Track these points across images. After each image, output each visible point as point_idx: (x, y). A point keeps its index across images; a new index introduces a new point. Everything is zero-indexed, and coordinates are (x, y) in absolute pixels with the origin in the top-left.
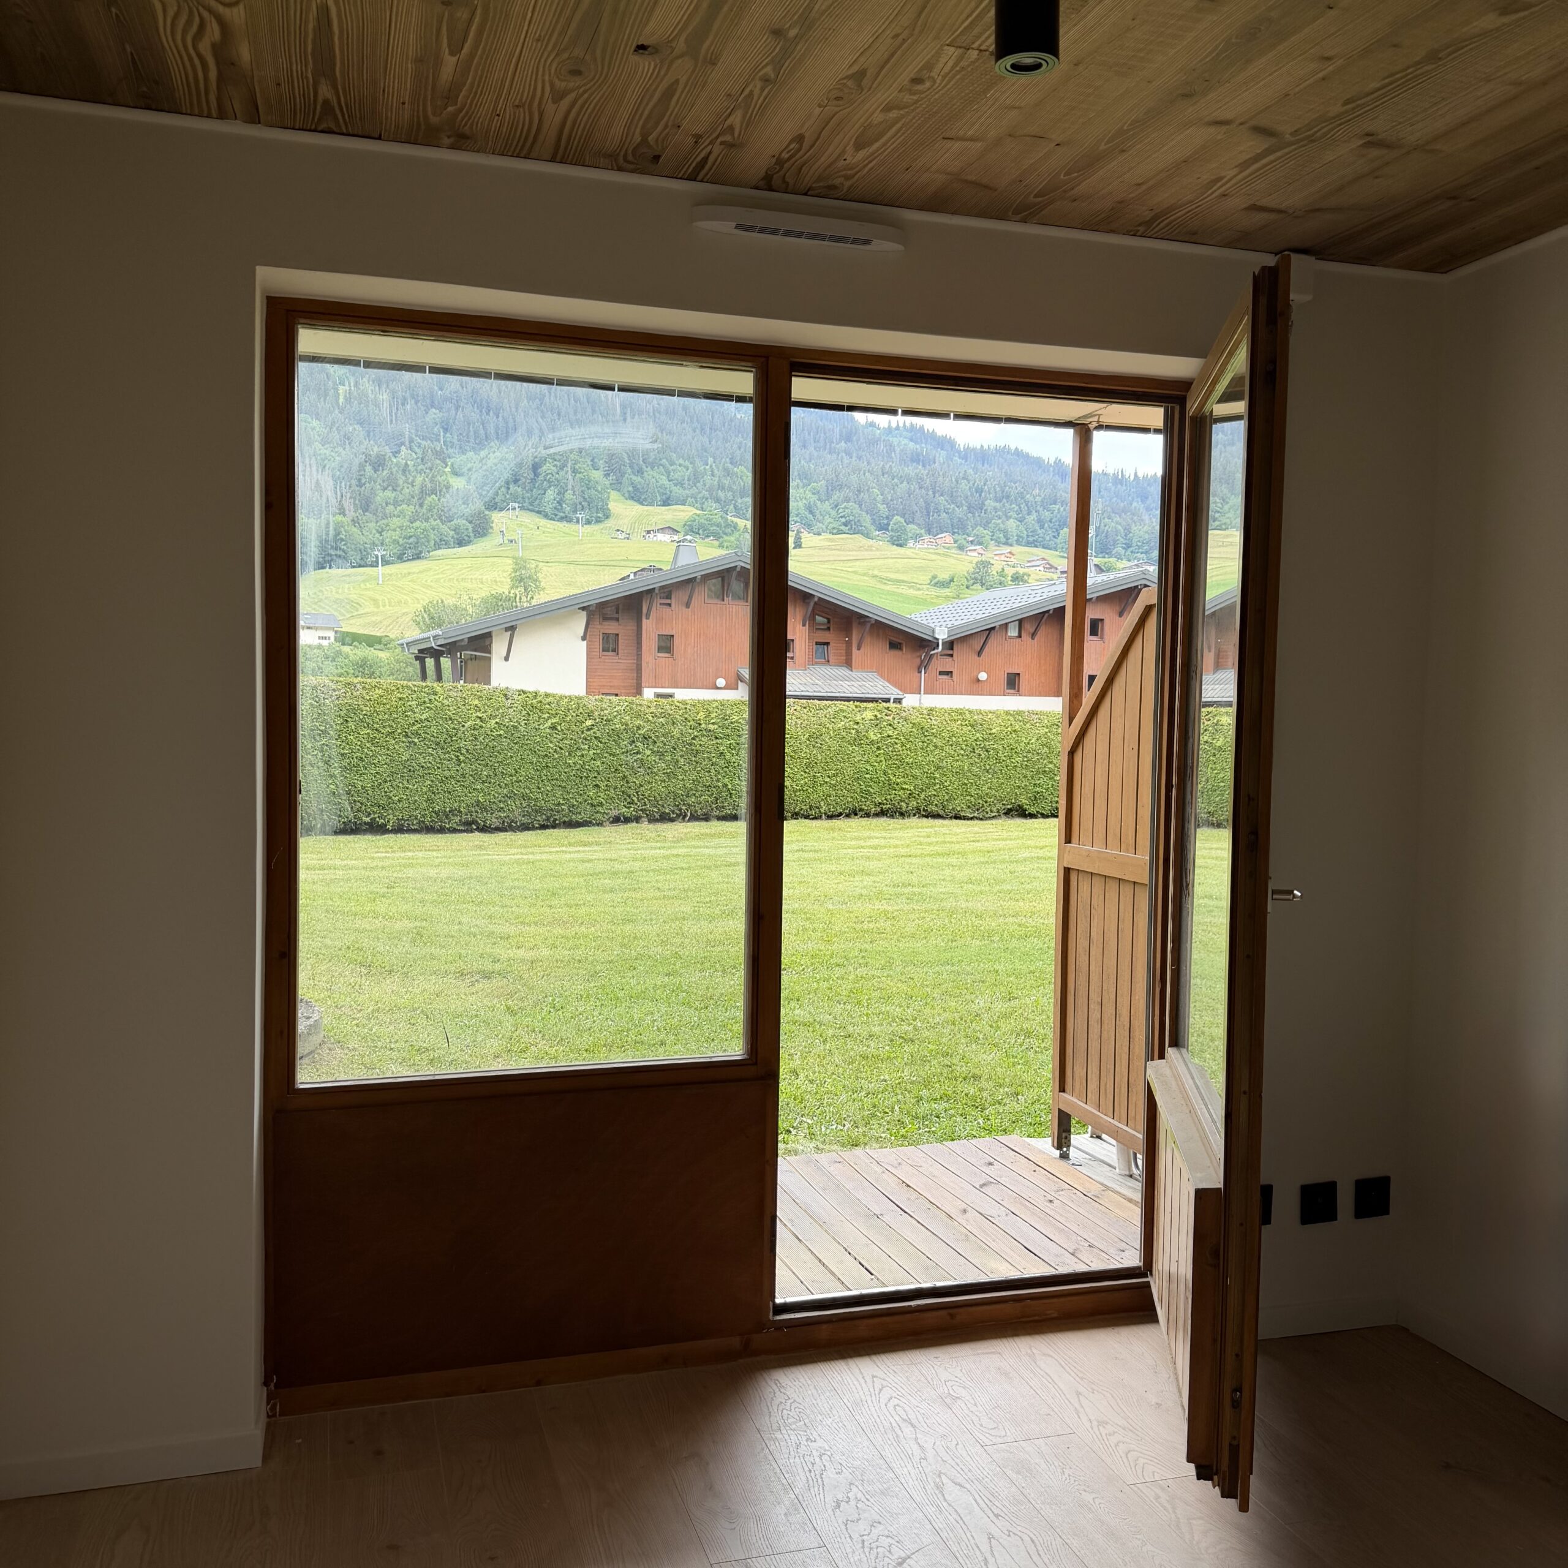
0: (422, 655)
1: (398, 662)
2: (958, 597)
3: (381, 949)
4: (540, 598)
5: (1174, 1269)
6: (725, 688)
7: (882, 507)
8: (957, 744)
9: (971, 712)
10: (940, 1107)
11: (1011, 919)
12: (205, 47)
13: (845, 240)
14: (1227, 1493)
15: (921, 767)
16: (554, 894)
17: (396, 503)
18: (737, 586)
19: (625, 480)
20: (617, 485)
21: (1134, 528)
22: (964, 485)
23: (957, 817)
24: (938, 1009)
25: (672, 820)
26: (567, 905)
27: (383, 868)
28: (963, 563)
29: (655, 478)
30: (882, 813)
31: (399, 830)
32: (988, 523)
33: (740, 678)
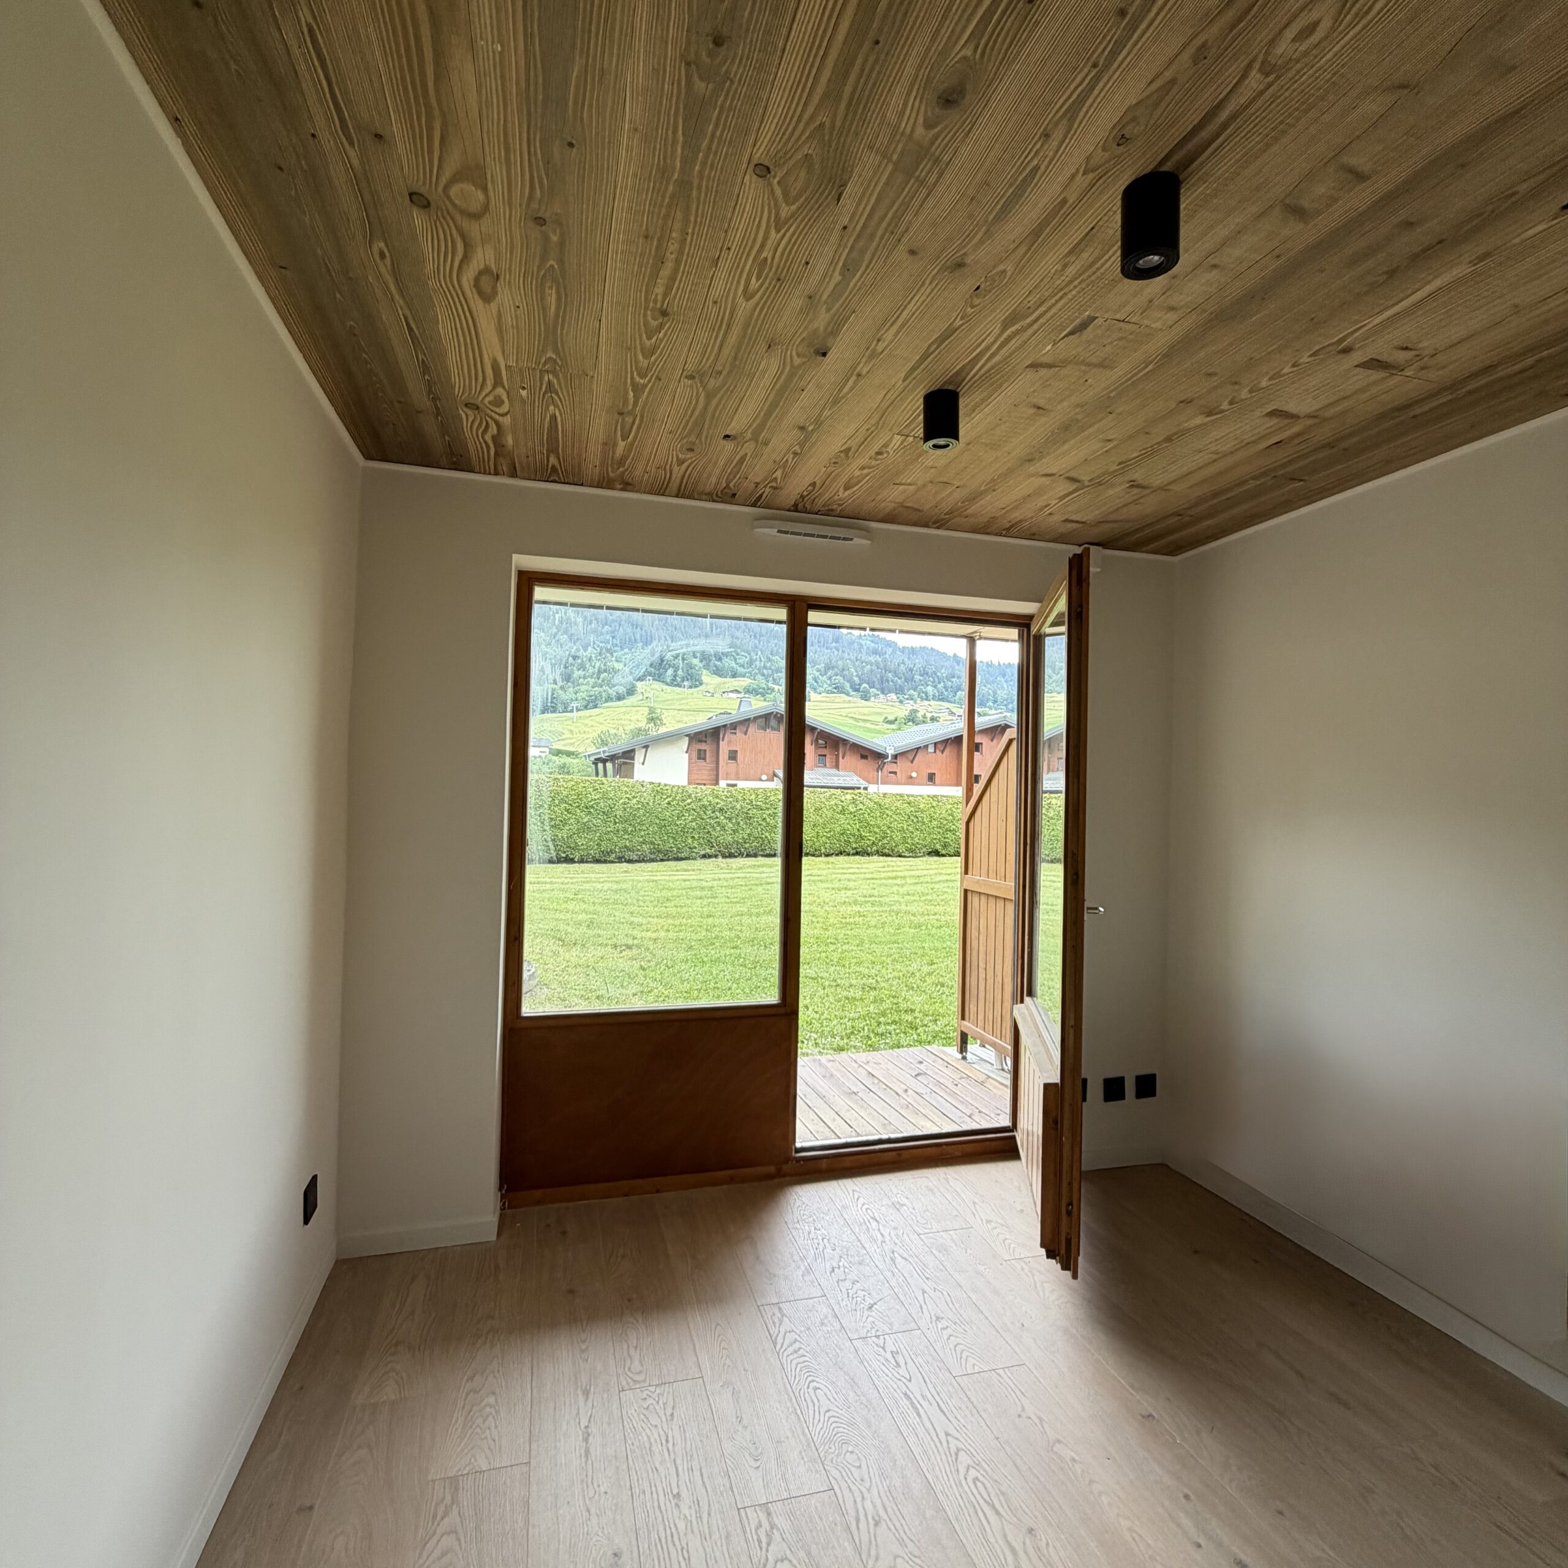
0: (596, 762)
1: (583, 765)
2: (899, 729)
3: (570, 930)
4: (662, 730)
5: (1030, 1128)
6: (767, 780)
7: (856, 679)
8: (900, 814)
9: (908, 796)
10: (891, 1028)
11: (931, 917)
12: (488, 437)
13: (839, 538)
14: (1065, 1267)
15: (879, 827)
16: (668, 900)
17: (585, 678)
18: (773, 723)
19: (711, 664)
20: (707, 667)
21: (999, 692)
22: (902, 667)
23: (900, 856)
24: (890, 970)
25: (736, 857)
26: (675, 906)
27: (572, 883)
28: (901, 712)
29: (728, 662)
30: (857, 854)
31: (582, 861)
32: (916, 688)
33: (775, 775)
